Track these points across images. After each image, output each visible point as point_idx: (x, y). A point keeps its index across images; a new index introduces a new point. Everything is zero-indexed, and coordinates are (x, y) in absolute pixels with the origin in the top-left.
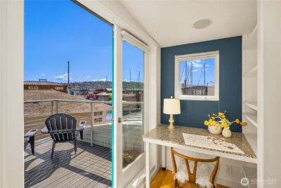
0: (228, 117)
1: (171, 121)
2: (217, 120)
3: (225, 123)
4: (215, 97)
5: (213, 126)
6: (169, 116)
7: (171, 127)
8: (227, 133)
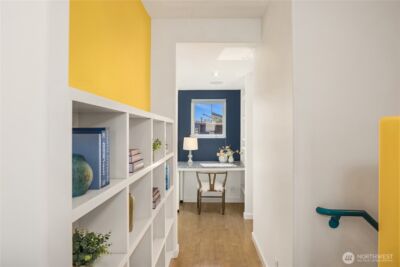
0: (232, 149)
1: (190, 156)
2: (225, 152)
3: (230, 153)
4: (223, 135)
5: (222, 156)
6: (188, 152)
7: (190, 161)
8: (231, 159)
